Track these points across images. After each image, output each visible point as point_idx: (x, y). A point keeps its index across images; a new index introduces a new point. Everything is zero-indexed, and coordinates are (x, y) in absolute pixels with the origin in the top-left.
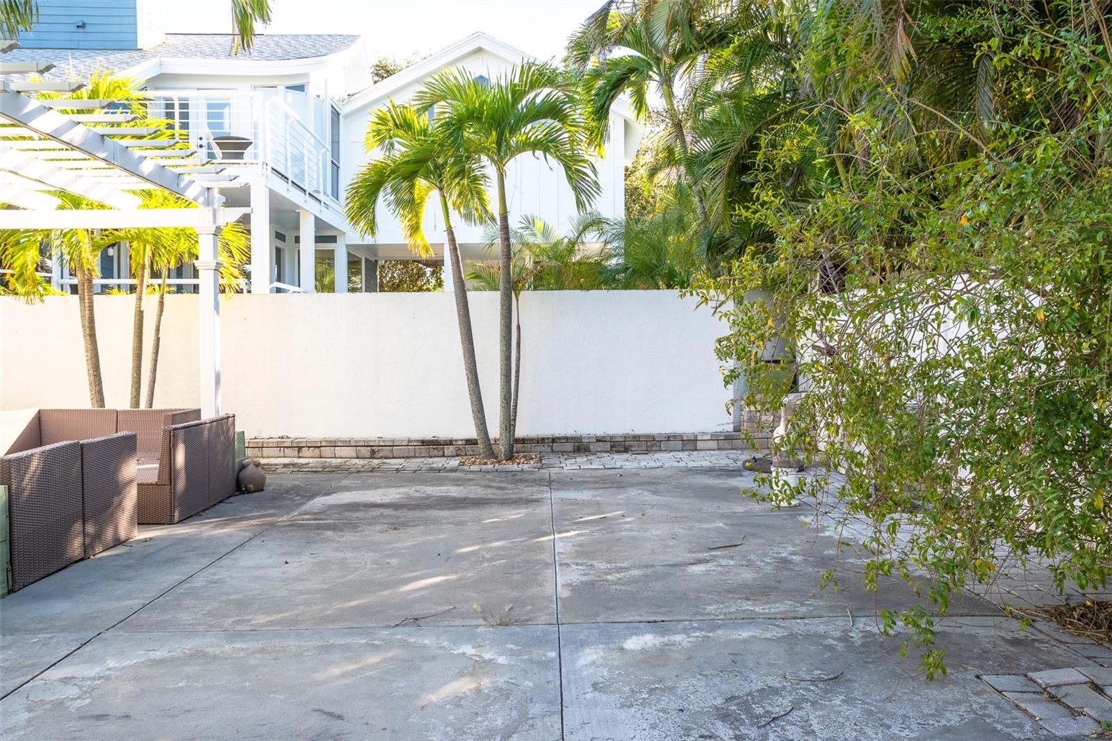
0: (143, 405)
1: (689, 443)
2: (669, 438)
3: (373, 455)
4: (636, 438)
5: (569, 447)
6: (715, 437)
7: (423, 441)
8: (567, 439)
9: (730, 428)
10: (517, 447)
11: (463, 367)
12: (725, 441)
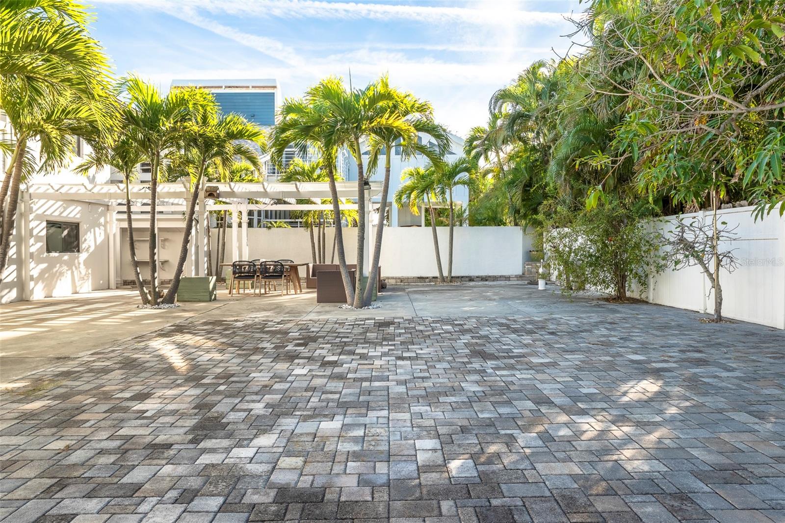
0: (318, 263)
1: (507, 278)
2: (501, 277)
3: (401, 281)
4: (490, 277)
5: (467, 279)
6: (516, 276)
7: (418, 278)
8: (467, 277)
9: (521, 274)
10: (453, 279)
11: (435, 252)
12: (520, 277)
